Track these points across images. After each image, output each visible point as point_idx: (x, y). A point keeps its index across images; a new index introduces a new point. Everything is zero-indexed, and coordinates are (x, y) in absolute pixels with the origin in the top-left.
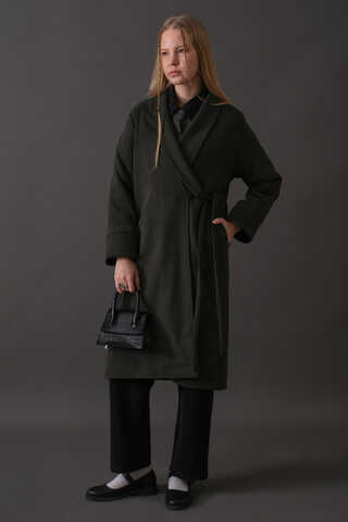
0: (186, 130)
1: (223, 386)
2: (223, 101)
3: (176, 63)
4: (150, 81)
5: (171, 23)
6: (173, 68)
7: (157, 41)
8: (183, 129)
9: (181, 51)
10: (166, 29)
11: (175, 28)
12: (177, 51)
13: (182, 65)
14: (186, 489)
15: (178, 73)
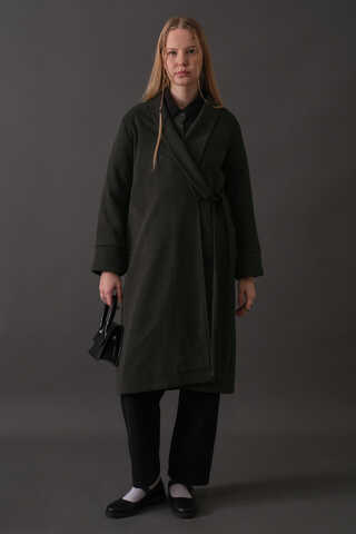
0: (190, 129)
1: (230, 390)
4: (146, 83)
6: (181, 69)
8: (185, 129)
9: (192, 51)
14: (189, 496)
15: (186, 73)
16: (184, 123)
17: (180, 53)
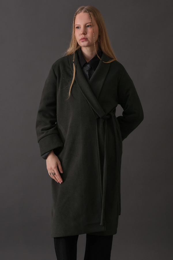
2: (112, 59)
3: (85, 33)
5: (82, 9)
6: (83, 36)
7: (73, 19)
8: (90, 75)
9: (88, 26)
10: (78, 13)
11: (85, 12)
12: (86, 27)
13: (89, 35)
15: (86, 39)
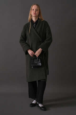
16: (35, 26)
17: (35, 10)
